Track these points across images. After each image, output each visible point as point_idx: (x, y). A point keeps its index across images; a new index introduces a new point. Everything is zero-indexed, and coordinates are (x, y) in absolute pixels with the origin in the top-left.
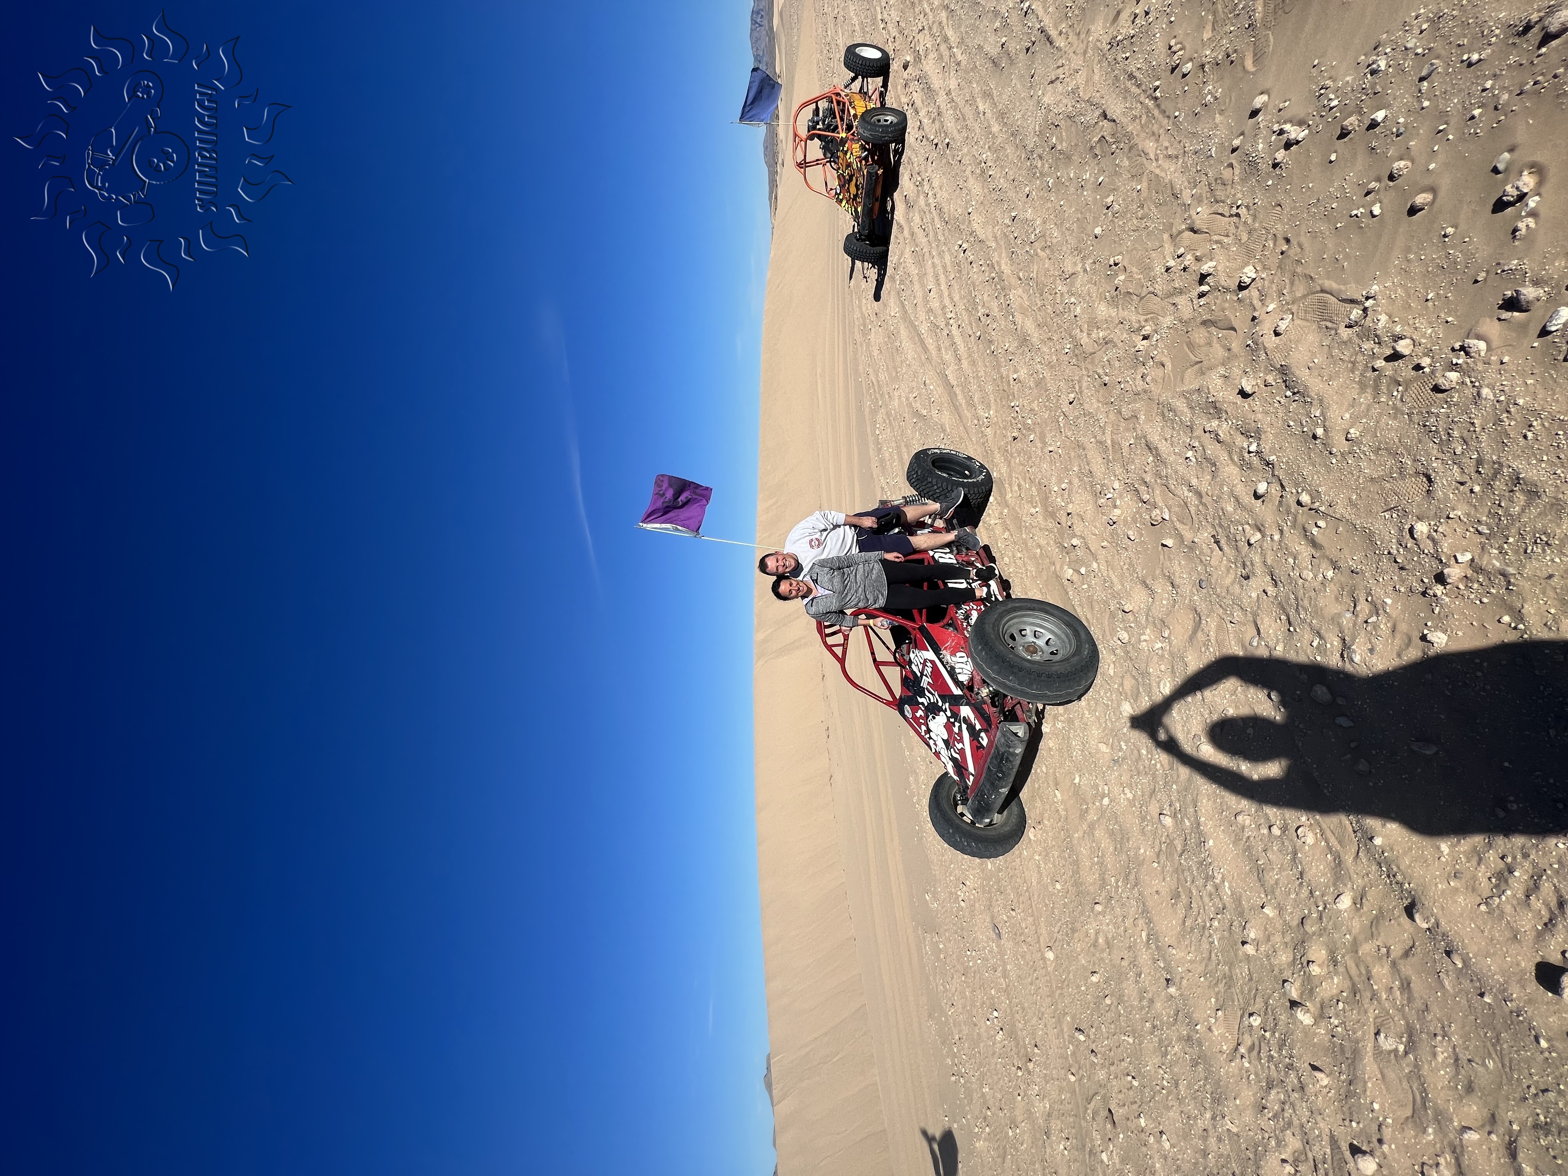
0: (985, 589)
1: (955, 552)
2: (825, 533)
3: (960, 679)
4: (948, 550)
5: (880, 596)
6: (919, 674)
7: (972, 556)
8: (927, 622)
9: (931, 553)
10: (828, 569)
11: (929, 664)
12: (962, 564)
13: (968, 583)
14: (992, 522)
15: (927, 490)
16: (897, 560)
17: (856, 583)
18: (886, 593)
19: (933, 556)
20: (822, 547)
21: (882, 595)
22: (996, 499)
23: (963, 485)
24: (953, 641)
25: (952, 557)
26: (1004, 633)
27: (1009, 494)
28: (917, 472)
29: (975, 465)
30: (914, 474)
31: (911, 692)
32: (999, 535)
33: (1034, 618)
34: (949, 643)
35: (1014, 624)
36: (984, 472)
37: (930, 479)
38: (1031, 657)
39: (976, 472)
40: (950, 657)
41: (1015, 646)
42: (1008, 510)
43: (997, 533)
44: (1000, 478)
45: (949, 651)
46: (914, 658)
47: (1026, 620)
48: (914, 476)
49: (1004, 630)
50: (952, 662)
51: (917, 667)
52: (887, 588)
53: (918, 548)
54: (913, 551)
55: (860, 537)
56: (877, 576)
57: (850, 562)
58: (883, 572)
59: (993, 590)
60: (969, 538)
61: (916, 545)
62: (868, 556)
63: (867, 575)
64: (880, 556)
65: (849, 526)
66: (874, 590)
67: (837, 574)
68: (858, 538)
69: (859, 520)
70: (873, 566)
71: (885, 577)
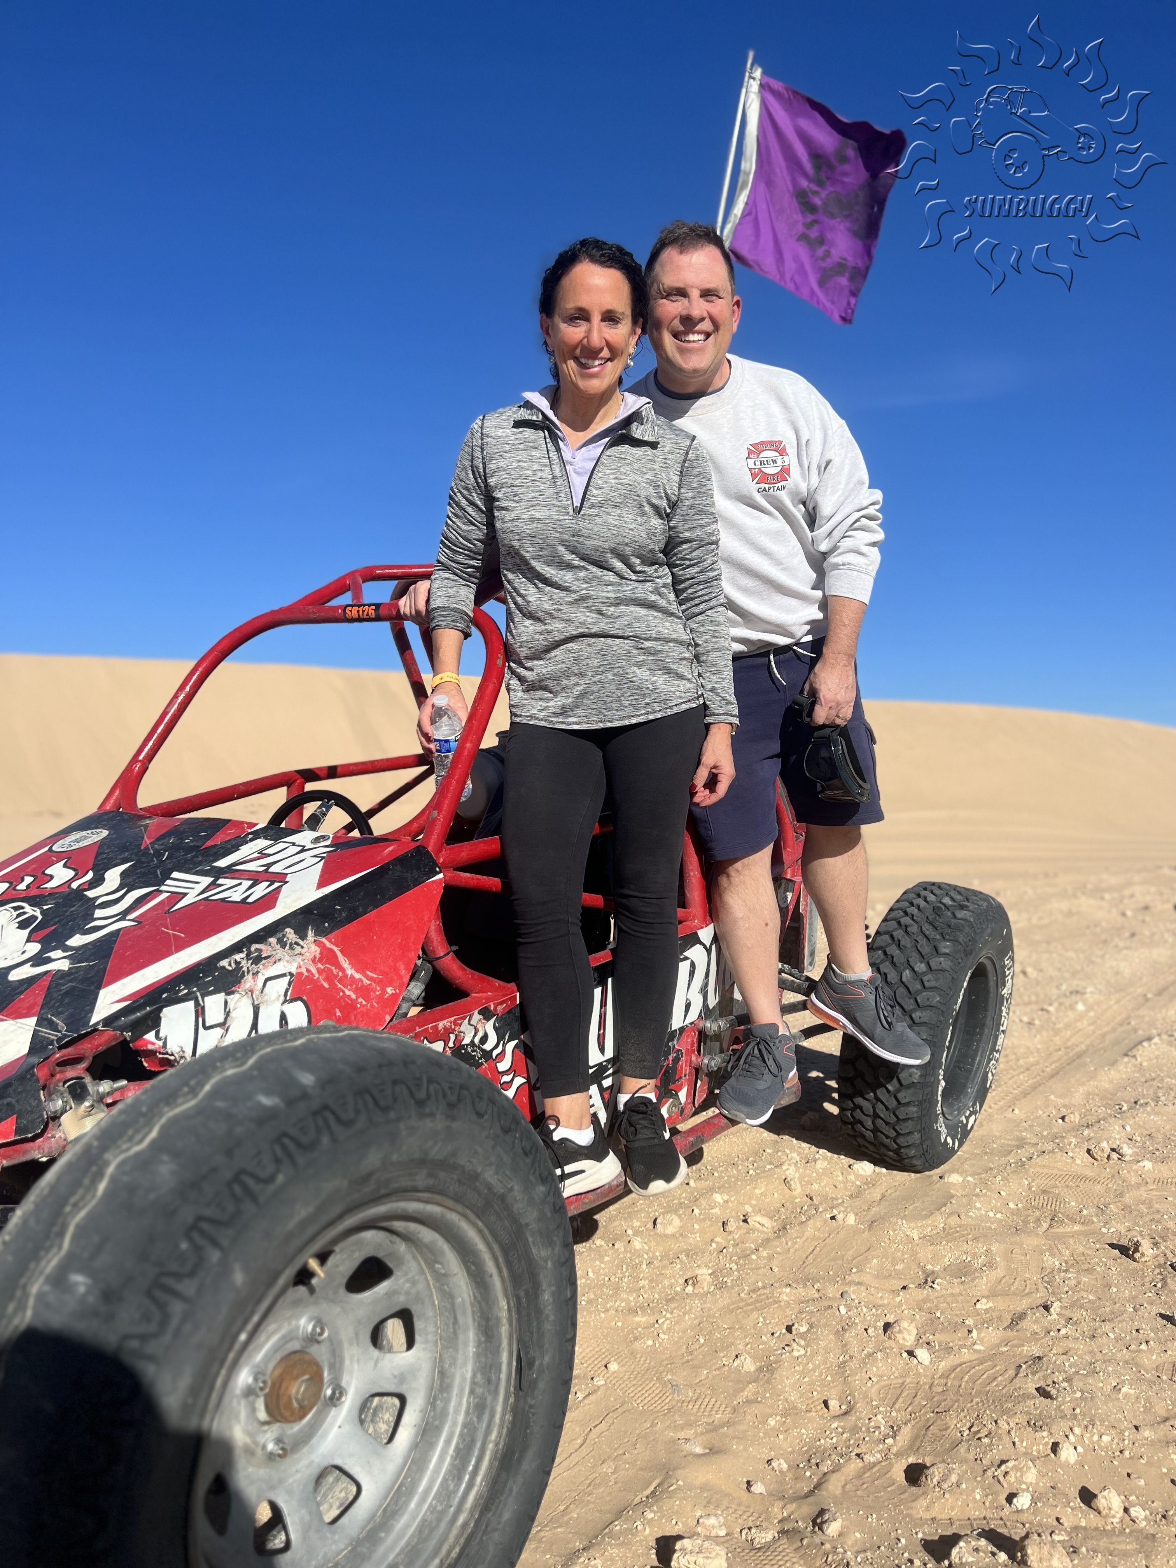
0: (584, 1137)
1: (708, 1026)
2: (798, 512)
3: (170, 1014)
4: (712, 1002)
5: (560, 701)
6: (222, 863)
7: (692, 1093)
8: (451, 893)
9: (706, 934)
10: (672, 489)
11: (261, 890)
13: (601, 1069)
14: (790, 1171)
15: (906, 942)
16: (702, 776)
17: (618, 602)
18: (574, 722)
19: (694, 940)
20: (752, 488)
21: (564, 711)
22: (870, 1183)
24: (363, 991)
25: (693, 1015)
26: (398, 1225)
27: (915, 1235)
28: (962, 907)
29: (968, 1113)
30: (952, 899)
31: (158, 839)
32: (750, 1198)
33: (472, 1392)
34: (350, 971)
35: (442, 1278)
36: (954, 1143)
37: (946, 947)
38: (249, 1392)
39: (951, 1114)
40: (284, 975)
41: (312, 1291)
42: (856, 1231)
43: (757, 1191)
44: (953, 1196)
45: (314, 970)
46: (294, 844)
47: (466, 1344)
48: (947, 901)
49: (413, 1226)
50: (261, 979)
51: (256, 855)
52: (594, 727)
53: (730, 882)
54: (718, 859)
55: (782, 657)
56: (640, 691)
57: (697, 601)
58: (658, 715)
59: (582, 1172)
60: (762, 1085)
61: (735, 878)
62: (719, 672)
63: (647, 651)
64: (721, 711)
65: (820, 616)
66: (582, 675)
67: (651, 534)
68: (780, 650)
69: (842, 660)
70: (681, 677)
71: (641, 719)
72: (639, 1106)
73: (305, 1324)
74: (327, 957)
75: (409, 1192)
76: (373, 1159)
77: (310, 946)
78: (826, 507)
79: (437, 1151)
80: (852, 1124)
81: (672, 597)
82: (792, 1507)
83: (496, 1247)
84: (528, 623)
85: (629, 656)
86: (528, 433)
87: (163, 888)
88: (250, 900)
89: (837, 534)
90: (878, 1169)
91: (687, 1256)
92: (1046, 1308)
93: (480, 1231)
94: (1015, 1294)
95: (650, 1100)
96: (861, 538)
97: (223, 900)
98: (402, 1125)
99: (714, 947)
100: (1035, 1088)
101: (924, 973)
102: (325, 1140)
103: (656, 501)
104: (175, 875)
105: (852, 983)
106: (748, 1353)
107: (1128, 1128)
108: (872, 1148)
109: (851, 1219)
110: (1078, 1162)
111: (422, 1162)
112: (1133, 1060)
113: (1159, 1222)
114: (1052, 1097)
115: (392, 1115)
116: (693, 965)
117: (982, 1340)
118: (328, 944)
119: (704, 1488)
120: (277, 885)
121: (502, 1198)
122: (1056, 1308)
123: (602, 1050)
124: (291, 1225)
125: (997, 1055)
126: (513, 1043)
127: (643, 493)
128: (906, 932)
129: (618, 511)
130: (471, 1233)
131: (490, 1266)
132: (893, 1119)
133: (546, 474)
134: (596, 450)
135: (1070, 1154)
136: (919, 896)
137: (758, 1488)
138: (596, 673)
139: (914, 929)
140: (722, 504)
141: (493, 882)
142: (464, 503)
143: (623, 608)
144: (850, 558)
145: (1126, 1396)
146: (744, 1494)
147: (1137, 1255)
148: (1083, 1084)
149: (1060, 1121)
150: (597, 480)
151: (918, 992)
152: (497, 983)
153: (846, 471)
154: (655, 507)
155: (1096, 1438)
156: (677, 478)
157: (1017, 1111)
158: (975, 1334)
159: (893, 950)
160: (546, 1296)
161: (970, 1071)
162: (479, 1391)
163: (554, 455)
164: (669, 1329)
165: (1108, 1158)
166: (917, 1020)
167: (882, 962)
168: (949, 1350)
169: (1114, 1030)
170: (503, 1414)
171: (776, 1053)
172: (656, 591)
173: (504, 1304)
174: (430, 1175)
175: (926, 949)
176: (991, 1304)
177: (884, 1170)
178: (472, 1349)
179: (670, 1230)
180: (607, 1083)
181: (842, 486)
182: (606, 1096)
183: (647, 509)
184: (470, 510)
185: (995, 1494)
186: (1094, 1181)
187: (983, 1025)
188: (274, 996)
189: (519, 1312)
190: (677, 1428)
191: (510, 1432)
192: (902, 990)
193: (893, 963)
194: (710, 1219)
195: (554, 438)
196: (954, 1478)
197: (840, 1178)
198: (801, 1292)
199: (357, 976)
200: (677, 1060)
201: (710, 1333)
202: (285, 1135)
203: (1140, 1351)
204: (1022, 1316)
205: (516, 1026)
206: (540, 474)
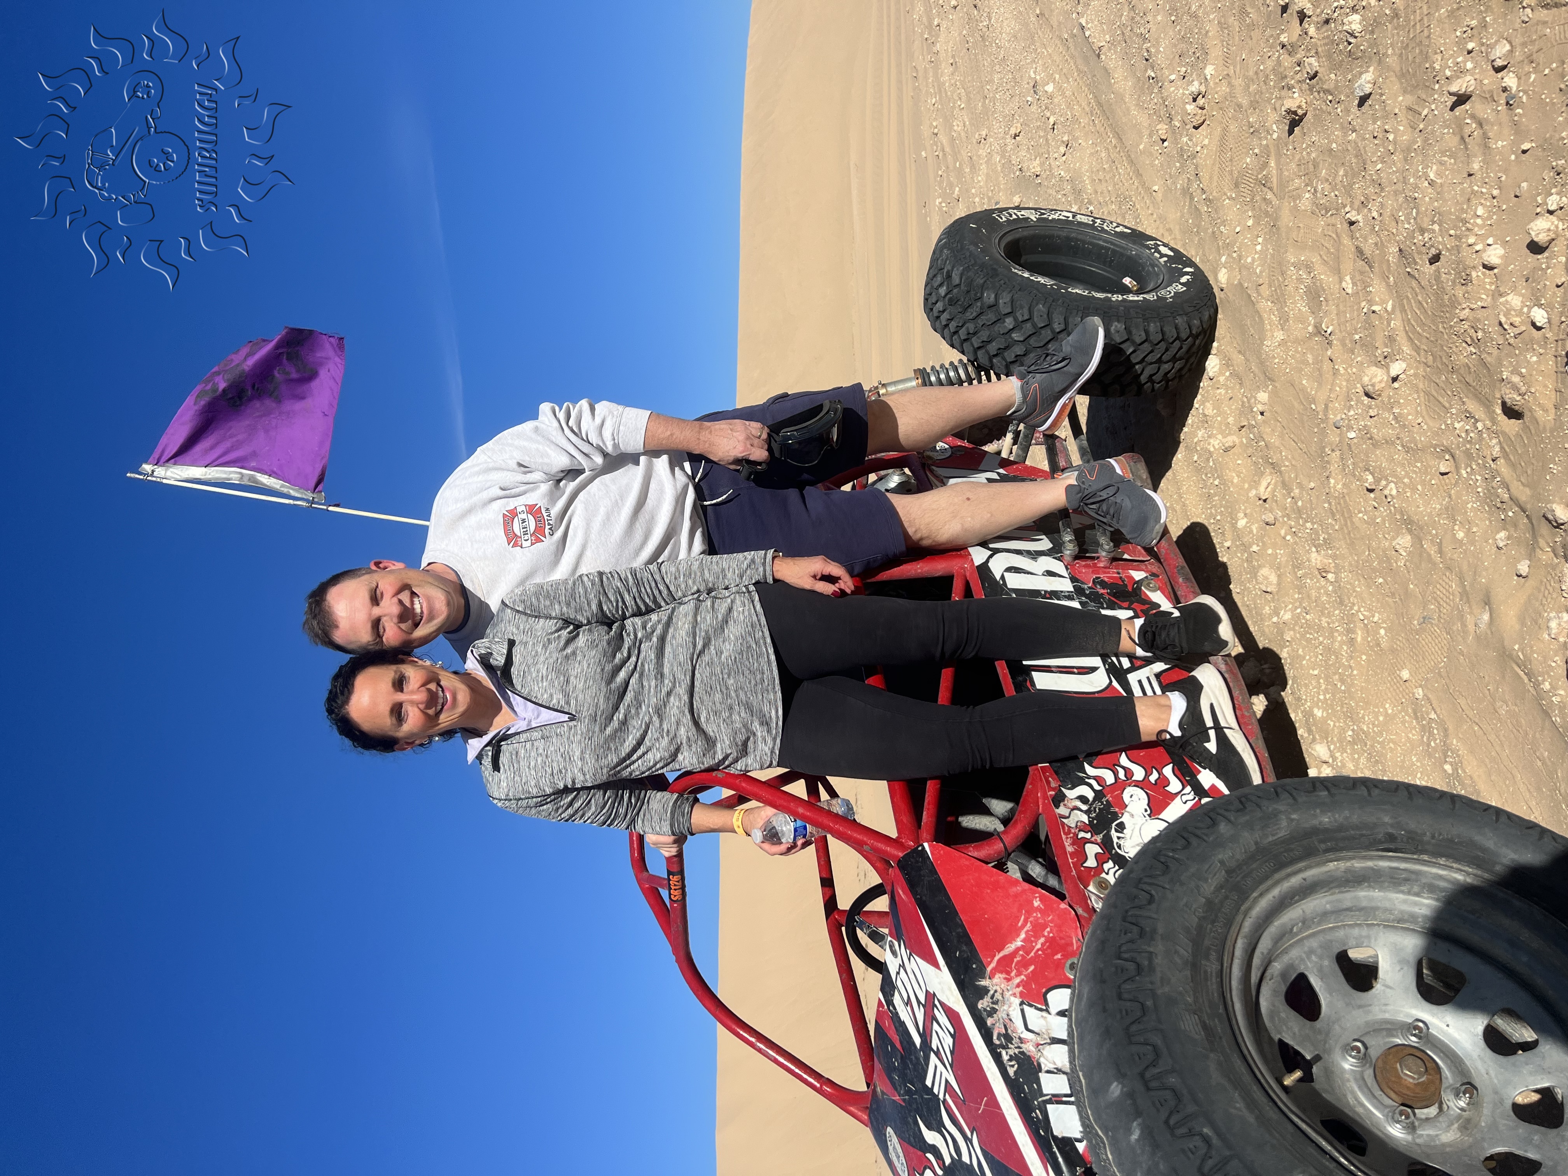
0: (1178, 702)
1: (1070, 549)
2: (567, 488)
3: (1059, 1127)
4: (1045, 544)
5: (756, 726)
6: (917, 1040)
7: (1136, 564)
8: (942, 834)
9: (978, 555)
10: (551, 625)
11: (942, 1018)
12: (1095, 597)
13: (1111, 672)
14: (1215, 443)
15: (984, 335)
16: (824, 587)
17: (660, 675)
18: (776, 713)
19: (984, 569)
20: (549, 542)
21: (765, 723)
22: (1227, 363)
23: (1107, 312)
25: (1058, 567)
26: (1254, 978)
27: (1279, 335)
28: (949, 276)
29: (1156, 255)
30: (941, 285)
31: (896, 1089)
32: (1242, 488)
33: (1417, 895)
34: (1019, 943)
35: (1306, 922)
36: (1187, 273)
37: (989, 297)
38: (1411, 1128)
39: (1157, 275)
40: (1022, 1011)
41: (1317, 1058)
42: (1274, 394)
43: (1235, 481)
44: (1240, 284)
45: (1017, 980)
46: (898, 973)
47: (1371, 899)
48: (943, 291)
49: (1256, 961)
50: (1026, 1035)
51: (909, 1008)
52: (779, 694)
53: (927, 537)
54: (904, 548)
55: (706, 492)
56: (744, 651)
57: (656, 592)
58: (767, 634)
59: (1212, 706)
60: (1127, 504)
61: (924, 532)
62: (723, 570)
63: (706, 645)
64: (761, 569)
65: (665, 458)
66: (731, 708)
67: (592, 645)
68: (700, 495)
69: (705, 435)
70: (730, 610)
71: (771, 651)
72: (1148, 638)
73: (1348, 1064)
74: (1005, 966)
75: (1222, 976)
76: (1190, 1025)
77: (995, 983)
78: (562, 462)
79: (1184, 951)
80: (1168, 381)
81: (654, 617)
82: (1542, 542)
83: (1277, 876)
84: (680, 757)
85: (710, 664)
86: (504, 759)
87: (941, 1097)
88: (952, 1031)
89: (586, 448)
90: (1214, 351)
91: (1299, 569)
92: (1352, 223)
93: (1261, 895)
94: (1338, 250)
95: (1142, 627)
96: (588, 425)
97: (952, 1053)
98: (1159, 992)
99: (991, 546)
100: (1131, 162)
101: (1016, 319)
102: (1172, 1080)
103: (562, 643)
104: (929, 1083)
105: (1025, 396)
106: (1393, 538)
107: (1173, 77)
108: (1192, 360)
109: (1263, 396)
110: (1206, 142)
111: (1195, 966)
112: (1104, 50)
113: (1267, 76)
114: (1141, 147)
115: (1149, 1003)
116: (1009, 569)
117: (1383, 302)
118: (993, 965)
119: (1522, 621)
120: (936, 1002)
121: (1229, 872)
122: (1353, 216)
123: (1093, 669)
124: (1251, 1119)
125: (1098, 221)
126: (1087, 767)
127: (555, 655)
128: (975, 334)
129: (572, 679)
130: (1263, 904)
131: (1295, 881)
132: (1163, 345)
133: (540, 744)
134: (516, 700)
135: (1199, 149)
136: (938, 317)
137: (1523, 567)
138: (728, 696)
139: (971, 327)
140: (561, 572)
141: (931, 789)
142: (570, 811)
143: (666, 670)
144: (607, 433)
145: (1438, 174)
146: (1531, 583)
147: (1300, 112)
148: (1128, 109)
149: (1166, 144)
150: (544, 698)
151: (1034, 325)
152: (1028, 786)
153: (526, 444)
154: (569, 642)
155: (1479, 221)
156: (542, 621)
157: (1156, 188)
158: (1376, 308)
159: (993, 348)
160: (1326, 820)
161: (1114, 251)
162: (1416, 889)
163: (523, 738)
164: (1370, 610)
165: (1202, 108)
166: (1062, 326)
167: (1004, 359)
168: (1391, 339)
169: (1072, 57)
170: (1440, 866)
171: (1095, 488)
172: (649, 637)
173: (1332, 865)
174: (1207, 957)
175: (991, 316)
176: (1348, 278)
177: (1215, 344)
178: (1376, 894)
179: (1273, 579)
180: (1126, 663)
181: (541, 447)
182: (1139, 663)
183: (569, 650)
184: (576, 805)
185: (1532, 340)
186: (1225, 130)
187: (1068, 239)
188: (1042, 1021)
189: (1341, 849)
190: (1465, 632)
191: (1457, 860)
192: (1033, 341)
193: (1007, 348)
194: (1263, 536)
195: (505, 737)
196: (1516, 379)
197: (1222, 391)
198: (1334, 467)
199: (1023, 935)
200: (1103, 584)
201: (1374, 570)
202: (1166, 1122)
203: (1395, 142)
204: (1360, 252)
205: (1070, 765)
206: (541, 751)
